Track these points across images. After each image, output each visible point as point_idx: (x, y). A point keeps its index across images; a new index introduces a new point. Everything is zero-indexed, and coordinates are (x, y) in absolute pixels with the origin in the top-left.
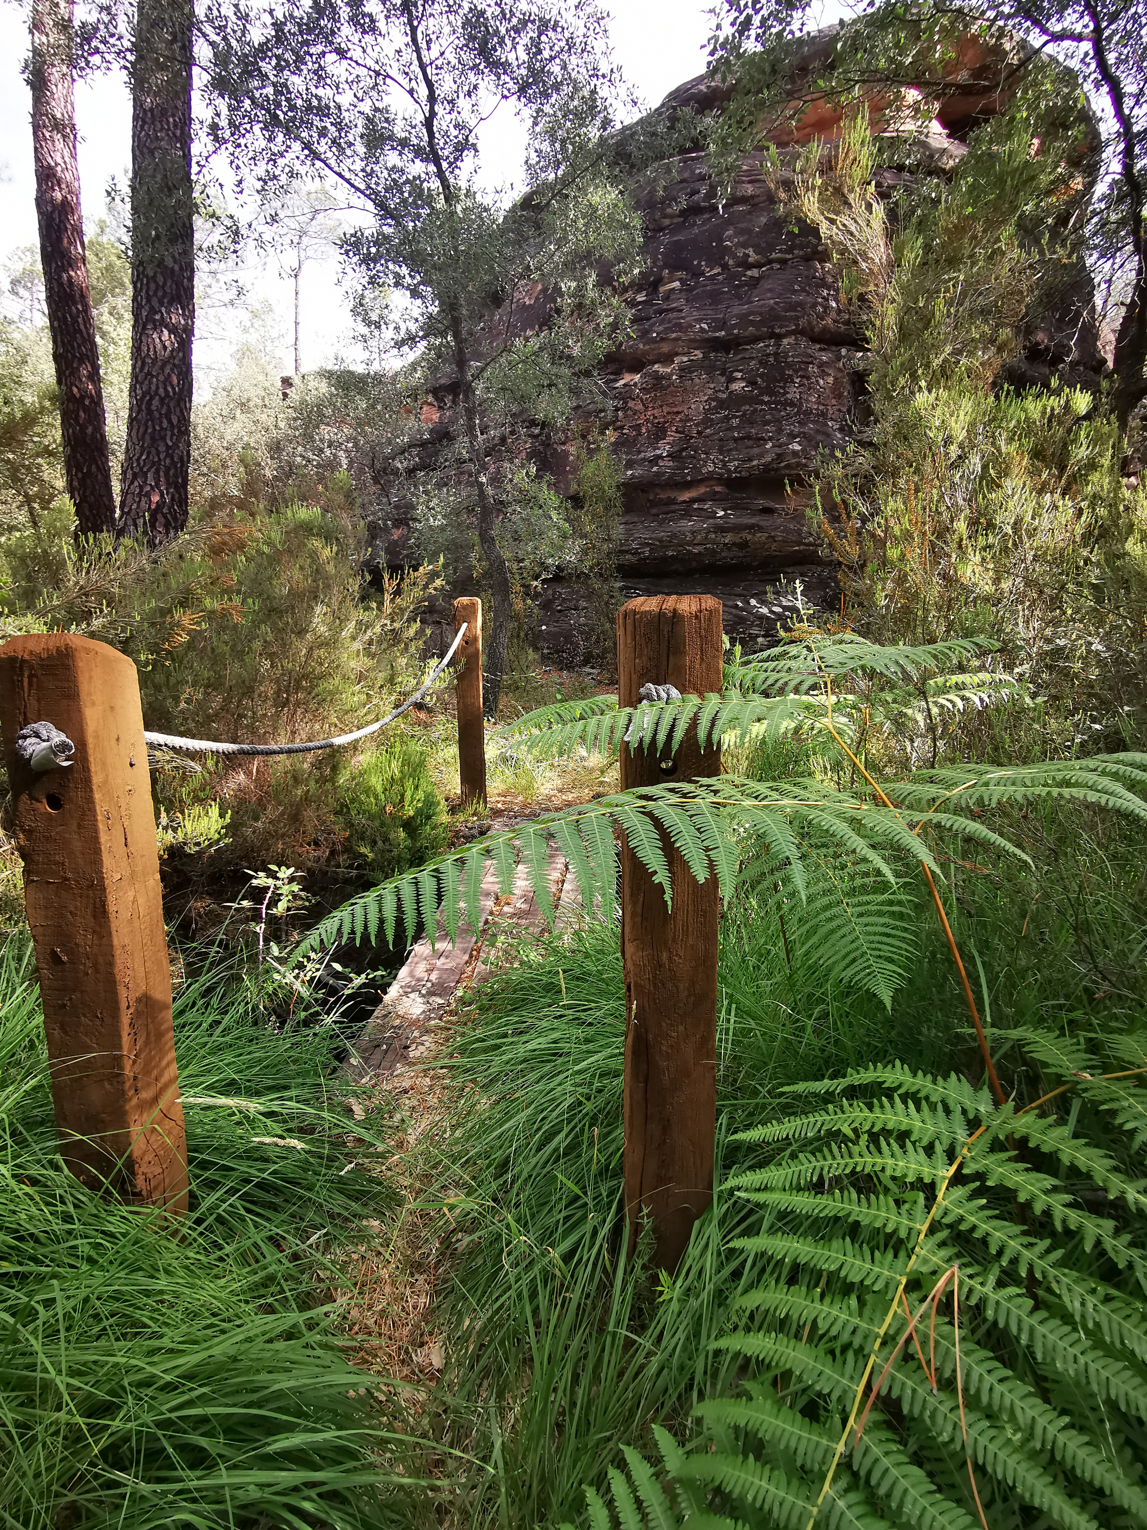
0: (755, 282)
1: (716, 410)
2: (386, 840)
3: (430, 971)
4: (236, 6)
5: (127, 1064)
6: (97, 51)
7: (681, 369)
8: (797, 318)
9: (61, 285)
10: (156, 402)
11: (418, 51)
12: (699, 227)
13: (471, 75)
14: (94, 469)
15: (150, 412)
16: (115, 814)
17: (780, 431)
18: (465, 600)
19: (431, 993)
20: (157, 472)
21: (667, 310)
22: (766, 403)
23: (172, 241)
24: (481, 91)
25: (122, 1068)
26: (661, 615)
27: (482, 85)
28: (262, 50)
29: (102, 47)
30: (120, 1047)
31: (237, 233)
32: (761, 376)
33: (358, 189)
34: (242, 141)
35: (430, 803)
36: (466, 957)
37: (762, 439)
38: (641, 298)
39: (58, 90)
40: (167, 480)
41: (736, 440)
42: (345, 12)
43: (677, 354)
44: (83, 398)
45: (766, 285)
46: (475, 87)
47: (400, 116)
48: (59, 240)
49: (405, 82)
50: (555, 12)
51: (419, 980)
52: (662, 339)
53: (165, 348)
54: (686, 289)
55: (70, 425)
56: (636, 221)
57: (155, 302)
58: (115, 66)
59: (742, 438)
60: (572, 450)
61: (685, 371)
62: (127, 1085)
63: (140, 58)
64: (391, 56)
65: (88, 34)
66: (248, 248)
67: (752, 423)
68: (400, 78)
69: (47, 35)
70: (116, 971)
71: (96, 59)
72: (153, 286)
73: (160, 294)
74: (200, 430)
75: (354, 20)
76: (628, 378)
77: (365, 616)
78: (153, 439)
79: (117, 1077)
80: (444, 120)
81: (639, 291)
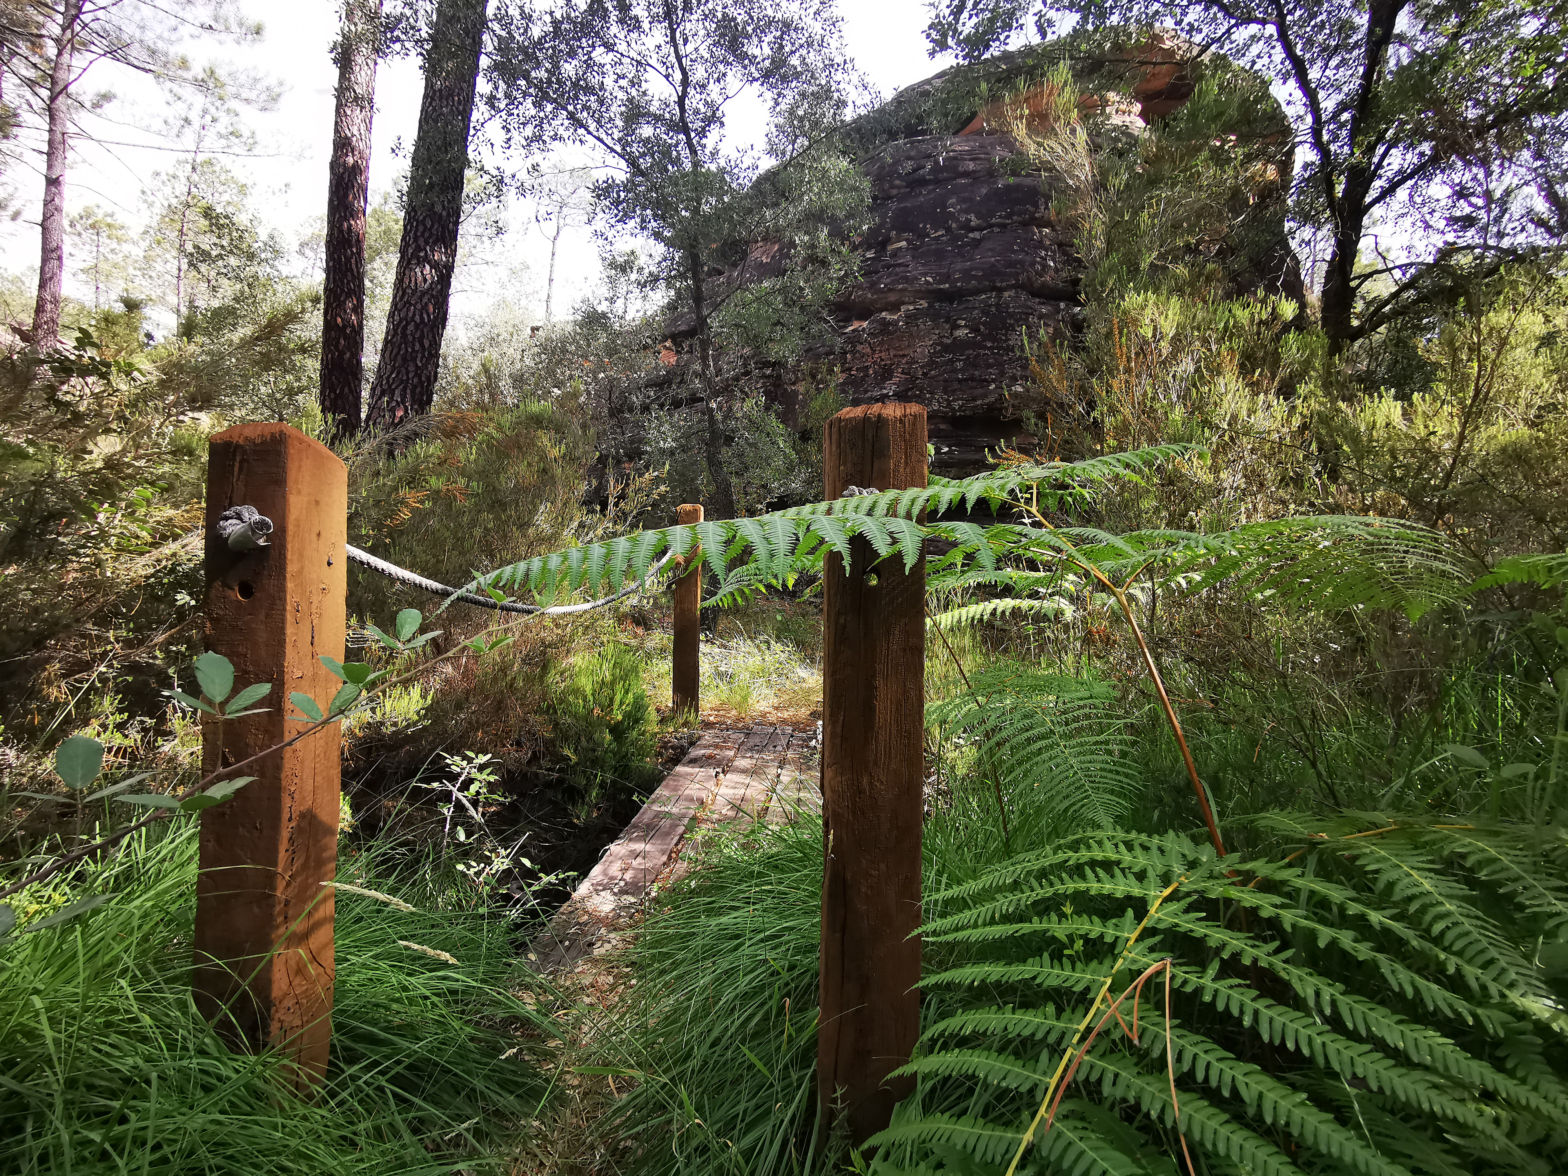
0: (977, 243)
1: (940, 354)
2: (590, 739)
3: (624, 870)
4: (521, 8)
5: (281, 885)
6: (398, 39)
7: (907, 317)
8: (1018, 274)
9: (341, 231)
10: (411, 327)
11: (676, 47)
12: (925, 195)
13: (721, 67)
14: (346, 390)
15: (404, 335)
16: (305, 608)
17: (1002, 374)
18: (688, 507)
19: (623, 892)
20: (404, 390)
21: (894, 266)
22: (989, 349)
23: (444, 190)
24: (730, 77)
25: (274, 888)
26: (866, 419)
27: (730, 73)
28: (539, 43)
29: (403, 37)
30: (275, 865)
31: (501, 181)
32: (984, 324)
33: (612, 150)
34: (515, 112)
35: (639, 706)
36: (664, 858)
37: (986, 380)
38: (870, 255)
39: (361, 76)
40: (413, 397)
41: (960, 381)
42: (614, 15)
43: (904, 303)
44: (345, 327)
45: (988, 245)
46: (724, 75)
47: (656, 98)
48: (346, 196)
49: (663, 70)
50: (796, 17)
51: (612, 878)
52: (890, 290)
53: (425, 280)
54: (913, 249)
55: (330, 351)
56: (866, 184)
57: (421, 242)
58: (413, 53)
59: (966, 380)
60: (802, 389)
61: (910, 318)
62: (277, 909)
63: (435, 47)
64: (652, 48)
65: (392, 24)
66: (511, 195)
67: (975, 366)
68: (658, 66)
69: (356, 25)
70: (283, 776)
71: (397, 46)
72: (421, 228)
73: (427, 234)
74: (450, 362)
75: (621, 21)
76: (856, 325)
77: (588, 519)
78: (404, 359)
79: (268, 899)
80: (694, 100)
81: (868, 249)
